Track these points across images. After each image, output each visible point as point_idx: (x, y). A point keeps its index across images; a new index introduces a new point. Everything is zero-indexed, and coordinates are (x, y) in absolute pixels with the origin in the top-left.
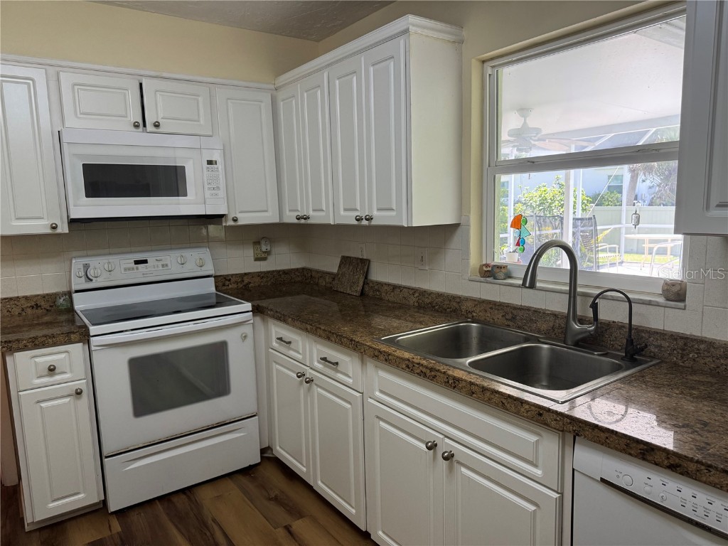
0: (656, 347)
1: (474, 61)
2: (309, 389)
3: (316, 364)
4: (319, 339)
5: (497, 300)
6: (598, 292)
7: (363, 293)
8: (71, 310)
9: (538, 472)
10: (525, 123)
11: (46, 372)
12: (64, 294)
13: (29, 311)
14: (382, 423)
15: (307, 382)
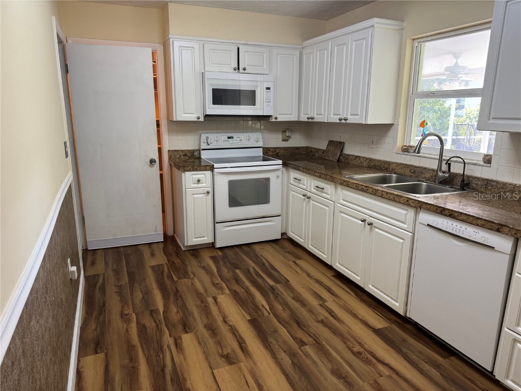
0: (475, 184)
1: (408, 39)
2: (308, 202)
3: (313, 190)
4: (315, 178)
5: (408, 163)
6: (448, 158)
7: (339, 160)
8: (199, 158)
9: (405, 226)
10: (457, 62)
11: (196, 182)
12: (197, 150)
13: (182, 157)
14: (342, 214)
15: (308, 198)
